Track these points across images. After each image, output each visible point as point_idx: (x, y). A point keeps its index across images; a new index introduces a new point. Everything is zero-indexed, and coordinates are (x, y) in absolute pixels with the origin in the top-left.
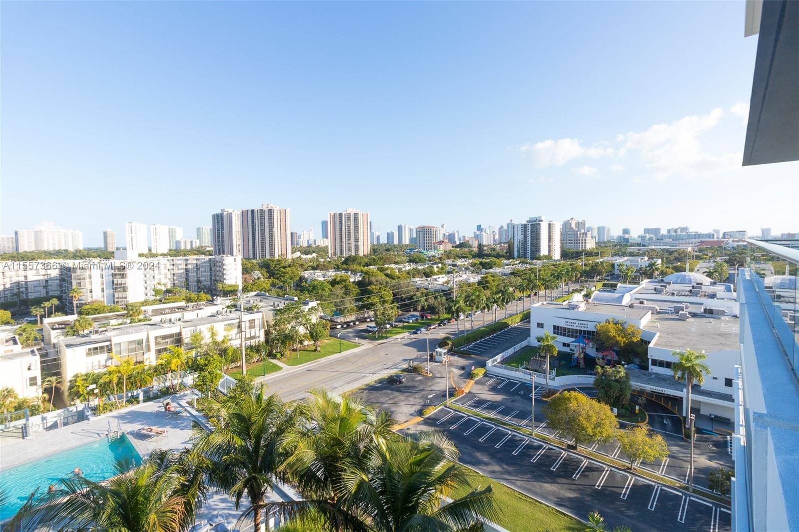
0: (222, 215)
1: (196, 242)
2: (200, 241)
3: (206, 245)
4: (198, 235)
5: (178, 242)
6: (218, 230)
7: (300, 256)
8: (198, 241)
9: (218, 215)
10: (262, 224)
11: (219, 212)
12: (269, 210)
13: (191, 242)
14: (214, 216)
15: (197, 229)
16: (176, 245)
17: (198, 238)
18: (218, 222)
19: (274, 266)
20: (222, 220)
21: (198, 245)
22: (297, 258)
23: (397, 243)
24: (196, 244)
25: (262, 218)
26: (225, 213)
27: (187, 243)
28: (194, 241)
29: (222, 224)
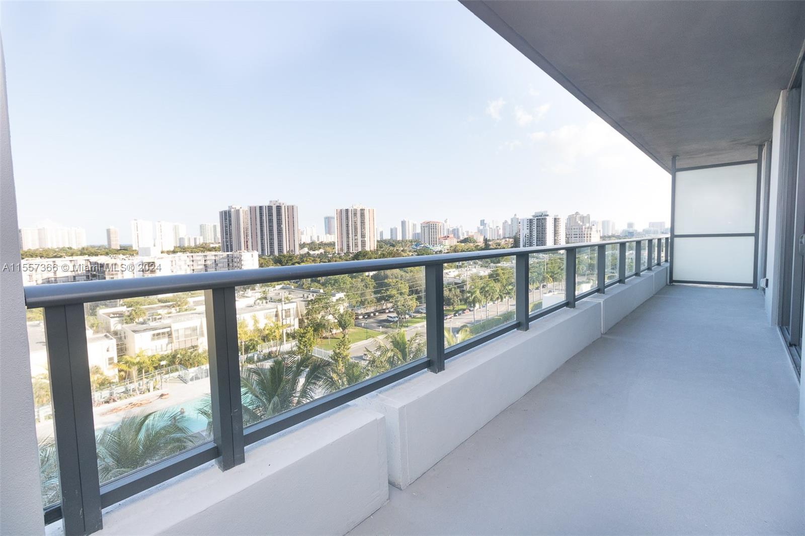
0: (229, 212)
1: (199, 239)
2: (204, 238)
3: (210, 241)
4: (201, 232)
5: (181, 239)
6: (226, 227)
7: (308, 252)
8: (202, 238)
9: (225, 212)
10: (271, 221)
11: (227, 209)
12: (277, 206)
13: (195, 239)
14: (221, 213)
15: (201, 226)
16: (180, 241)
17: (201, 235)
18: (226, 219)
19: (285, 261)
20: (230, 216)
21: (202, 241)
22: (305, 254)
23: (401, 239)
24: (200, 241)
25: (270, 215)
26: (232, 210)
27: (191, 240)
28: (198, 238)
29: (230, 221)
